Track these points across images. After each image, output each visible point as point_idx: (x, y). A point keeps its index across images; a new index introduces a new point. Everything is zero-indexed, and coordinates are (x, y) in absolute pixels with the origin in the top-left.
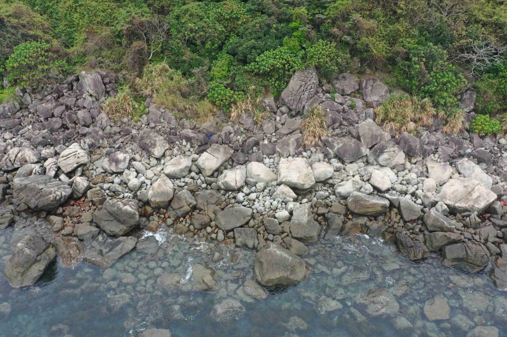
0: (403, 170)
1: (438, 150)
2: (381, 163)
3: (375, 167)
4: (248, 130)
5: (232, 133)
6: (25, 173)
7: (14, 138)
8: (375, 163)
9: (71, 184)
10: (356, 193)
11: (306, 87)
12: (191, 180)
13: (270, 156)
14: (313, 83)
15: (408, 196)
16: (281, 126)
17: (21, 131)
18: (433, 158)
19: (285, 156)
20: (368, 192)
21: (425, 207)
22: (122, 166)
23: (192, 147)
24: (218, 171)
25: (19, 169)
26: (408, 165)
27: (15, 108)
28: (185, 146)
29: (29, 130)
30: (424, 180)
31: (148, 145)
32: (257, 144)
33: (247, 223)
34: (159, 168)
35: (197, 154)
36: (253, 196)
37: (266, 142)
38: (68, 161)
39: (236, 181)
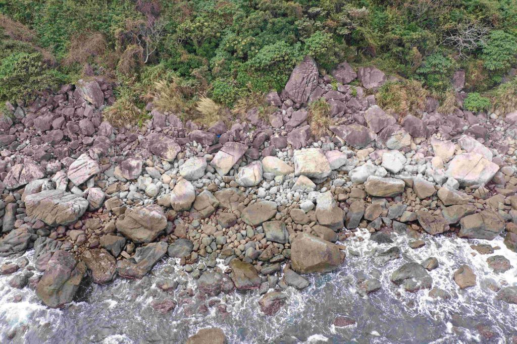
0: (410, 151)
1: (439, 129)
2: (389, 146)
3: (384, 150)
4: (255, 126)
5: (241, 130)
6: (33, 190)
7: (12, 154)
8: (383, 146)
9: (86, 197)
10: (371, 177)
11: (308, 79)
12: (209, 180)
13: (283, 150)
14: (315, 74)
15: (420, 175)
16: (288, 119)
17: (18, 147)
18: (436, 137)
19: (297, 148)
20: (383, 175)
21: (437, 184)
22: (136, 172)
23: (203, 147)
24: (234, 169)
25: (26, 186)
26: (414, 146)
27: (8, 124)
28: (197, 147)
29: (27, 145)
30: (431, 159)
31: (159, 149)
32: (267, 138)
33: (274, 216)
34: (174, 172)
35: (210, 154)
36: (273, 190)
37: (277, 136)
38: (79, 173)
39: (255, 177)
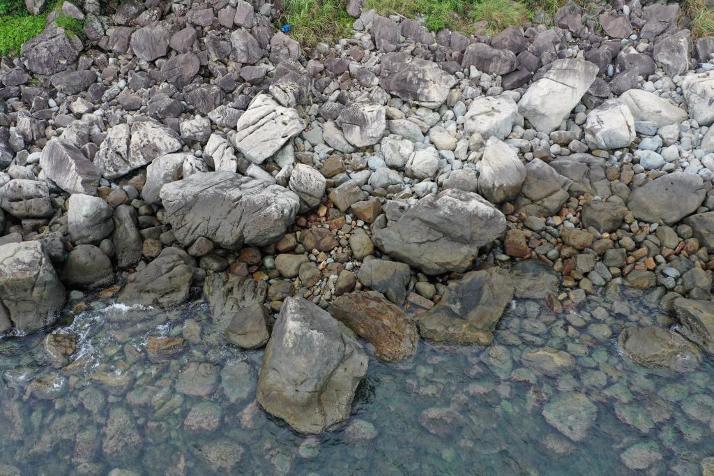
6: (166, 175)
7: (95, 108)
9: (285, 184)
12: (526, 141)
13: (650, 77)
17: (106, 94)
22: (374, 130)
25: (149, 168)
27: (75, 48)
28: (479, 78)
31: (411, 81)
32: (614, 58)
33: (705, 204)
35: (514, 90)
37: (632, 52)
38: (261, 134)
39: (629, 127)
